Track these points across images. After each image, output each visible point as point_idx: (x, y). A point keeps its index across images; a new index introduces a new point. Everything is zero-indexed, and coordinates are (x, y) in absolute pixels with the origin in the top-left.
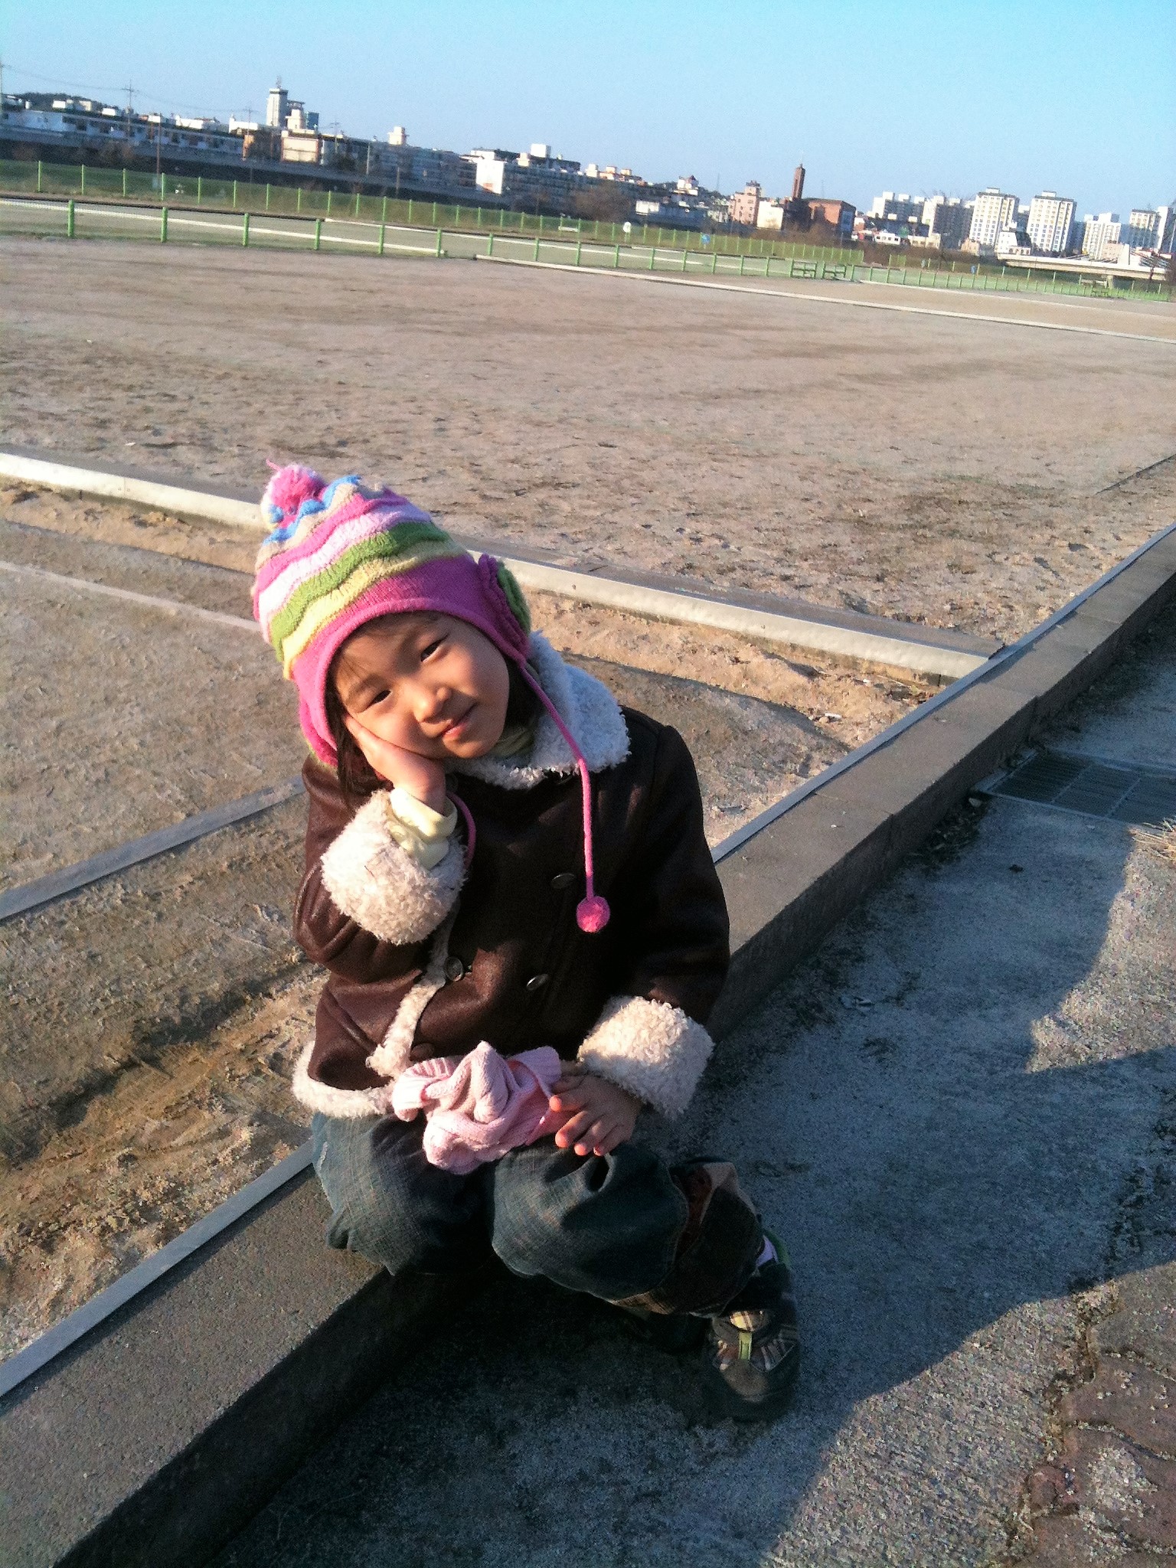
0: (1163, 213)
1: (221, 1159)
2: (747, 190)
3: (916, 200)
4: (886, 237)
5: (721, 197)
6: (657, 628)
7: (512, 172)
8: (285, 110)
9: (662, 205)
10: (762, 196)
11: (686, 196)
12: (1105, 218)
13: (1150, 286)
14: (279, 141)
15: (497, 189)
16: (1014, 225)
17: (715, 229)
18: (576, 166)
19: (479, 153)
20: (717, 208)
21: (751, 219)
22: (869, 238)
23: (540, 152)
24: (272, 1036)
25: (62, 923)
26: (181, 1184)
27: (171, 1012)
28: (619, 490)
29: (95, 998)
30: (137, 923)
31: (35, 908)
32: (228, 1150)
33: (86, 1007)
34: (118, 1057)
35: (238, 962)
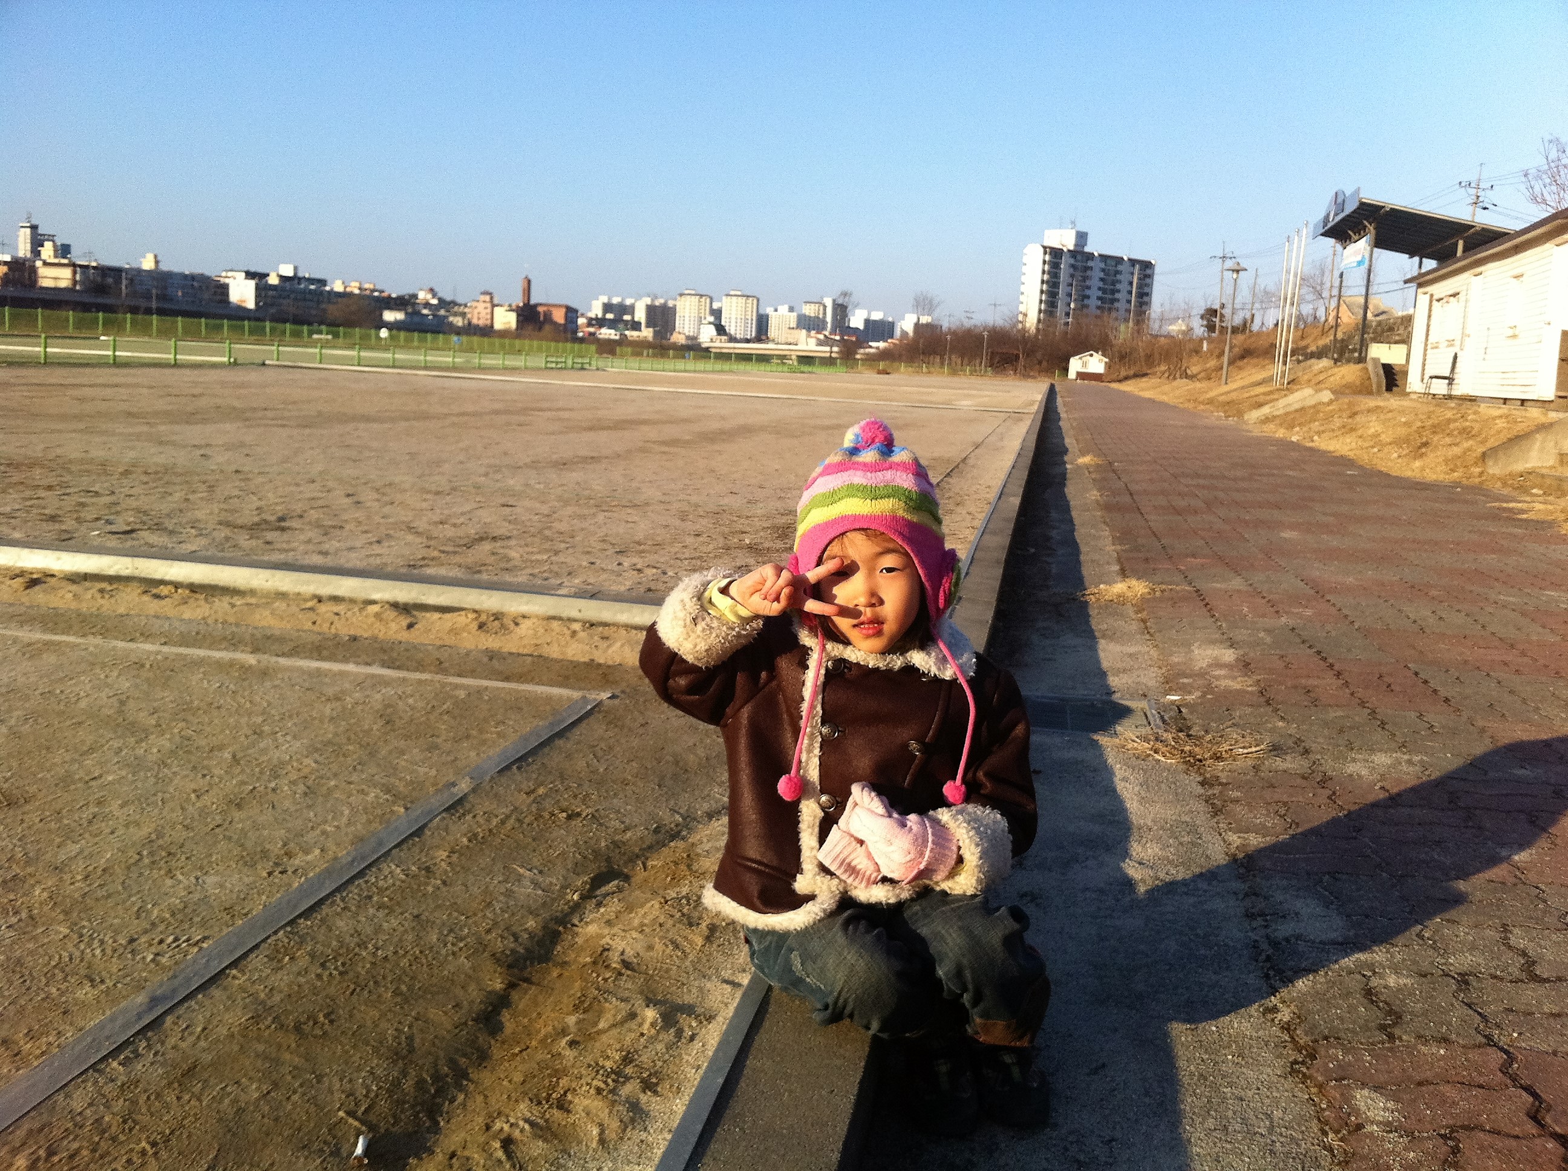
0: (828, 302)
2: (483, 298)
3: (628, 302)
4: (606, 333)
5: (460, 305)
7: (263, 289)
8: (37, 242)
9: (406, 314)
10: (496, 301)
11: (427, 305)
12: (783, 309)
13: (829, 362)
14: (33, 270)
15: (251, 305)
16: (712, 319)
17: (459, 331)
18: (323, 282)
19: (230, 274)
20: (455, 314)
22: (591, 334)
23: (288, 271)
24: (608, 950)
25: (370, 897)
26: (629, 1053)
27: (512, 945)
28: (548, 539)
29: (445, 945)
30: (430, 889)
31: (338, 890)
32: (646, 1025)
33: (444, 952)
34: (499, 981)
35: (534, 907)
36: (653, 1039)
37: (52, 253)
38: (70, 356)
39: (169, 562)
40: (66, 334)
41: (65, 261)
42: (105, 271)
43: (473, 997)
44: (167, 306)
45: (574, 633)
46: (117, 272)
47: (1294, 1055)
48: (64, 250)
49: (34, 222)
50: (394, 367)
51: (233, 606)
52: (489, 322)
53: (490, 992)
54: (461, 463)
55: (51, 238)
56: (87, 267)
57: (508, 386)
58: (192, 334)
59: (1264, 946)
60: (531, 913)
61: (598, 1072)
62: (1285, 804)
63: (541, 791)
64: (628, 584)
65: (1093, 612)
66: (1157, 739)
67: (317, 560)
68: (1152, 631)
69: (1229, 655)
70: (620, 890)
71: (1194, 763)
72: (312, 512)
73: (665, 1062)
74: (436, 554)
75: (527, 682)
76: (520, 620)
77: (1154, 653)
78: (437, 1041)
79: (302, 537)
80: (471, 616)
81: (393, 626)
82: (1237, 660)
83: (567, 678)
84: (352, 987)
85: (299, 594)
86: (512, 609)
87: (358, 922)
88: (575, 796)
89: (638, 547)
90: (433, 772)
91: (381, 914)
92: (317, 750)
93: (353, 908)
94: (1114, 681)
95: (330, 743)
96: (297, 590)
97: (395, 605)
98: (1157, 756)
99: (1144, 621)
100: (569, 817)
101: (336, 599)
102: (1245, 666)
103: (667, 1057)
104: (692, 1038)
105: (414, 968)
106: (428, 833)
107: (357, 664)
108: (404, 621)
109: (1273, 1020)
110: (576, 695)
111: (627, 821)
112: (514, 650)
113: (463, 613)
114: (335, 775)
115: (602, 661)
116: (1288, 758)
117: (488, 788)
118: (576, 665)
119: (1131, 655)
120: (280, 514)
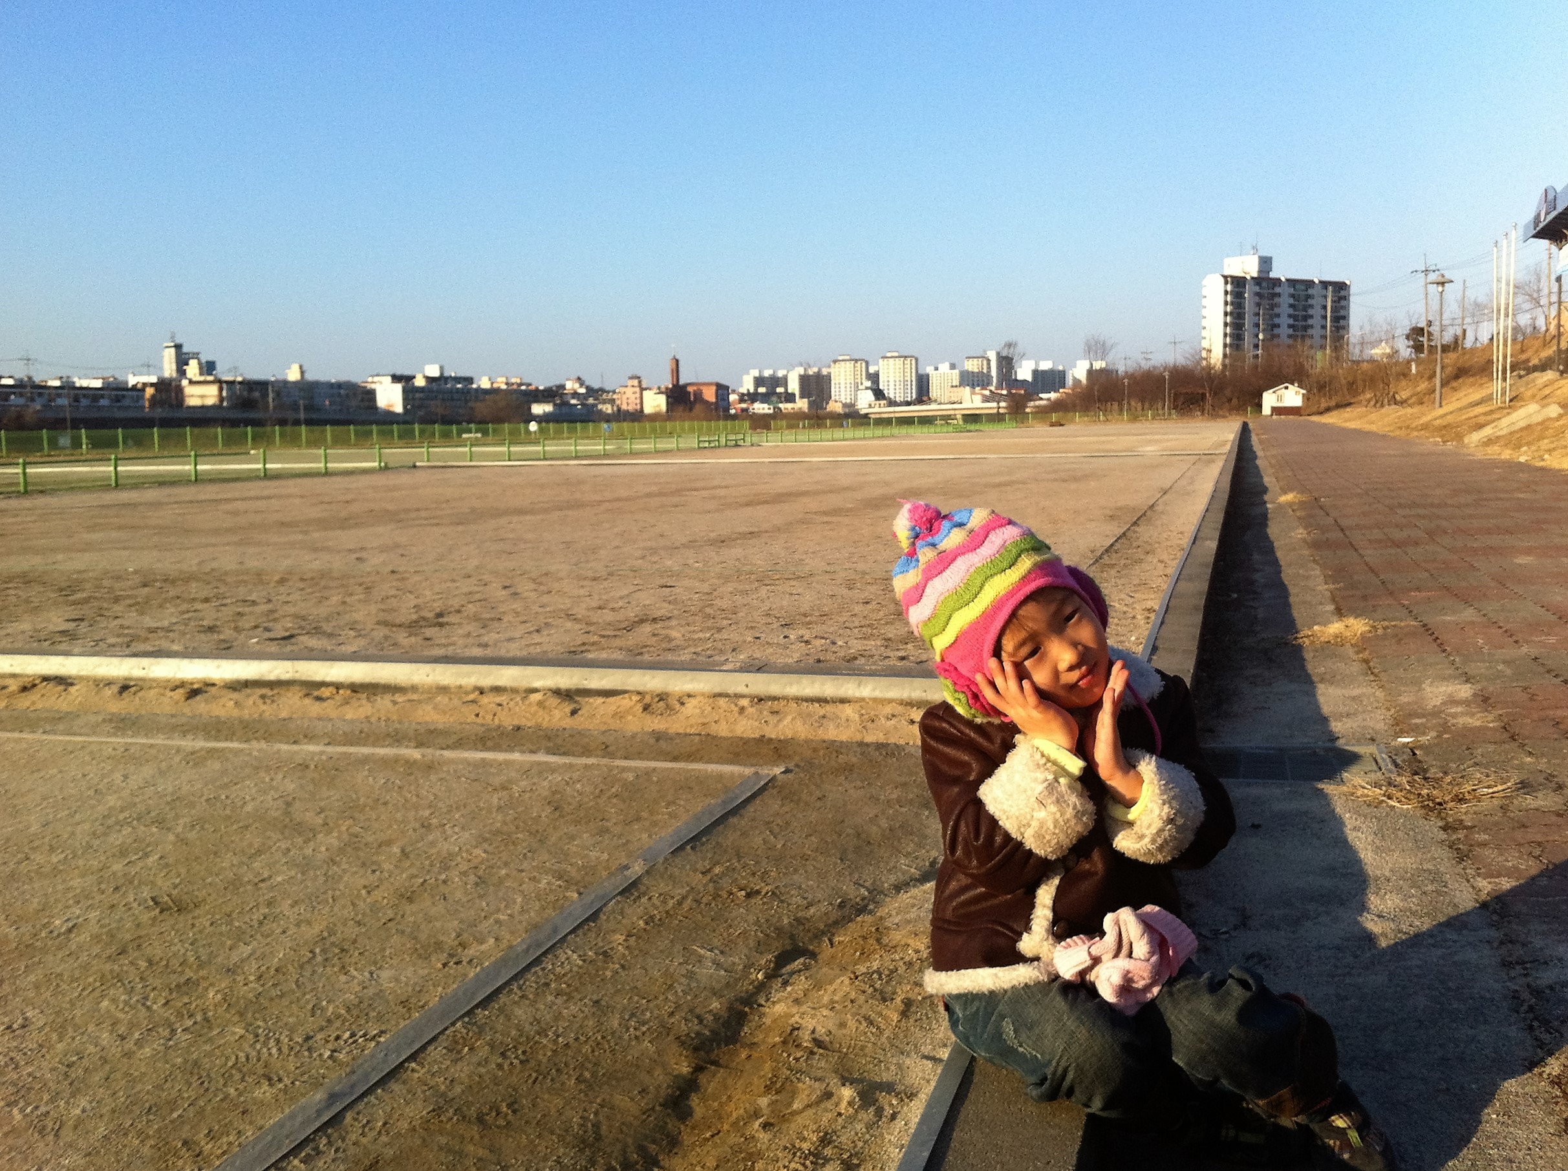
0: (992, 356)
1: (843, 1112)
2: (630, 383)
3: (780, 374)
4: (760, 408)
5: (608, 392)
7: (410, 392)
8: (182, 361)
9: (555, 405)
10: (644, 386)
11: (575, 394)
12: (944, 367)
13: (997, 418)
14: (180, 390)
15: (399, 408)
16: (869, 384)
17: (608, 419)
18: (470, 380)
19: (376, 379)
20: (604, 402)
22: (745, 410)
23: (433, 371)
24: (798, 1029)
25: (547, 985)
26: (826, 1133)
27: (697, 1028)
28: (708, 616)
29: (628, 1030)
30: (608, 974)
31: (515, 978)
32: (844, 1104)
33: (626, 1037)
34: (685, 1064)
35: (717, 986)
36: (852, 1119)
37: (197, 371)
38: (220, 472)
39: (328, 663)
40: (215, 452)
41: (210, 378)
42: (251, 385)
43: (660, 1082)
44: (314, 416)
45: (742, 709)
46: (263, 385)
47: (1566, 1111)
48: (209, 368)
49: (178, 341)
50: (545, 459)
51: (395, 703)
52: (638, 407)
53: (676, 1077)
54: (617, 547)
55: (196, 356)
56: (233, 382)
57: (661, 469)
58: (339, 442)
59: (1526, 996)
60: (715, 994)
61: (794, 1154)
62: (1539, 844)
63: (717, 870)
64: (796, 656)
65: (1308, 656)
66: (1390, 784)
67: (477, 652)
68: (1376, 671)
69: (1465, 691)
70: (807, 968)
71: (1433, 807)
72: (470, 606)
73: (866, 1142)
74: (596, 638)
75: (701, 760)
76: (685, 699)
77: (1380, 694)
78: (624, 1128)
79: (461, 632)
80: (635, 698)
81: (557, 714)
82: (1475, 695)
83: (737, 755)
84: (534, 1075)
85: (460, 687)
86: (677, 689)
87: (537, 1010)
88: (754, 874)
89: (805, 618)
90: (605, 856)
91: (559, 1001)
92: (485, 840)
93: (531, 996)
94: (1336, 727)
95: (498, 832)
96: (458, 683)
97: (557, 692)
98: (1391, 802)
99: (1366, 661)
100: (748, 896)
101: (497, 690)
102: (1484, 701)
103: (867, 1137)
104: (893, 1117)
105: (597, 1053)
106: (603, 917)
107: (523, 752)
108: (568, 708)
109: (1541, 1075)
110: (748, 771)
111: (810, 897)
112: (681, 731)
113: (626, 695)
114: (506, 864)
115: (773, 736)
116: (1540, 795)
117: (662, 869)
118: (746, 742)
119: (1354, 698)
120: (438, 610)
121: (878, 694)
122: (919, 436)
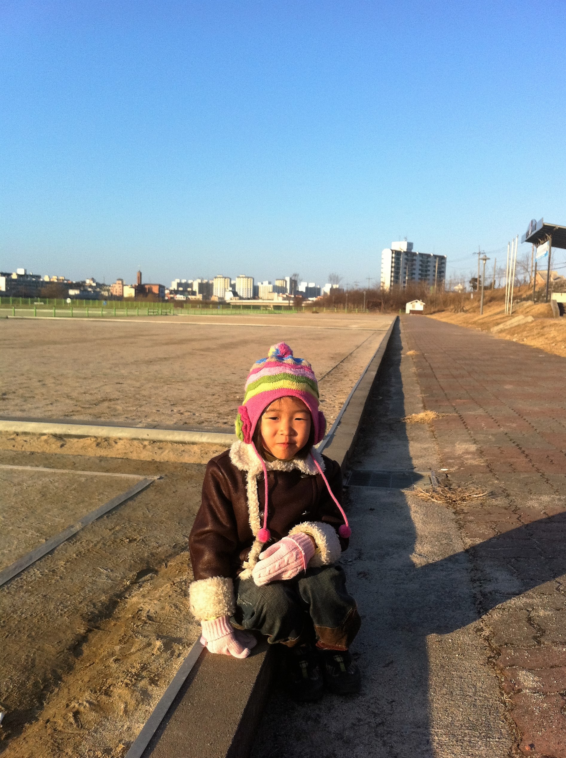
0: (288, 279)
1: (155, 653)
2: (118, 282)
3: (190, 282)
4: (179, 297)
5: (107, 286)
6: (187, 447)
7: (9, 281)
9: (80, 291)
10: (124, 284)
11: (91, 286)
12: (266, 283)
13: (288, 308)
15: (3, 289)
16: (231, 289)
17: (105, 299)
18: (39, 277)
20: (105, 290)
21: (121, 294)
22: (172, 298)
23: (21, 272)
24: (141, 610)
25: (22, 587)
26: (145, 664)
27: (92, 610)
28: (137, 399)
29: (57, 610)
30: (53, 581)
31: (6, 583)
32: (156, 649)
33: (56, 614)
34: (83, 628)
35: (106, 588)
36: (158, 657)
43: (69, 637)
45: (145, 446)
47: (489, 653)
50: (72, 317)
53: (77, 635)
54: (99, 363)
57: (128, 325)
59: (479, 596)
60: (104, 592)
61: (128, 675)
62: (495, 522)
63: (117, 528)
64: (175, 420)
65: (408, 427)
66: (434, 491)
67: (19, 414)
68: (436, 436)
69: (473, 448)
70: (152, 578)
71: (451, 503)
72: (20, 390)
73: (163, 668)
74: (79, 409)
75: (117, 472)
76: (118, 441)
77: (437, 447)
78: (47, 661)
79: (13, 403)
80: (93, 439)
81: (54, 446)
82: (477, 450)
83: (138, 469)
84: (7, 634)
85: (7, 432)
86: (114, 435)
87: (14, 600)
88: (135, 530)
89: (181, 401)
90: (63, 521)
91: (26, 595)
92: (5, 511)
93: (13, 593)
94: (415, 462)
95: (12, 507)
96: (6, 430)
97: (55, 436)
98: (433, 500)
99: (433, 431)
100: (130, 541)
101: (25, 433)
102: (481, 453)
103: (165, 666)
104: (179, 656)
105: (40, 623)
106: (56, 552)
107: (32, 466)
108: (59, 443)
109: (480, 635)
110: (141, 478)
111: (160, 542)
112: (114, 456)
113: (89, 438)
114: (13, 524)
115: (158, 460)
116: (499, 499)
117: (90, 528)
118: (143, 462)
119: (425, 449)
120: (4, 392)
121: (210, 441)
122: (252, 314)
